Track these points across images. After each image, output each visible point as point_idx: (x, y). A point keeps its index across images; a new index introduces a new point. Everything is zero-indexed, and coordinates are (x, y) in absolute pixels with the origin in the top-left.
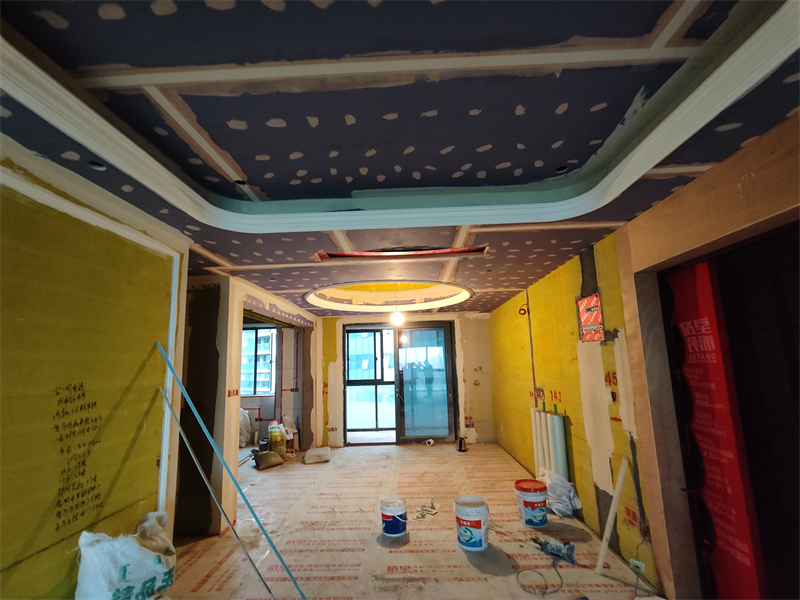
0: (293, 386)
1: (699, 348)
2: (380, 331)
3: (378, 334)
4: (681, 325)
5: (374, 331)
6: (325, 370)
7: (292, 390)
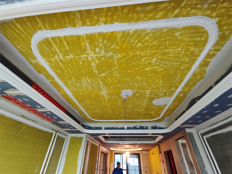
0: (102, 169)
2: (122, 154)
3: (122, 155)
5: (121, 154)
6: (110, 165)
7: (102, 170)
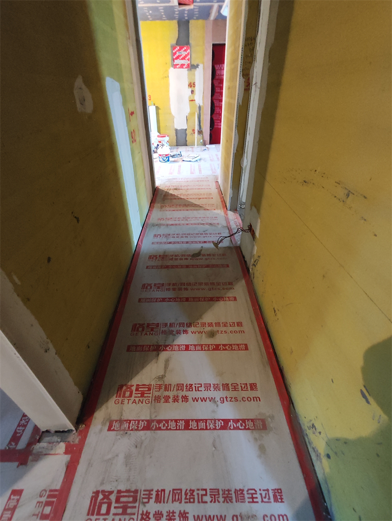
1: (220, 73)
4: (216, 66)
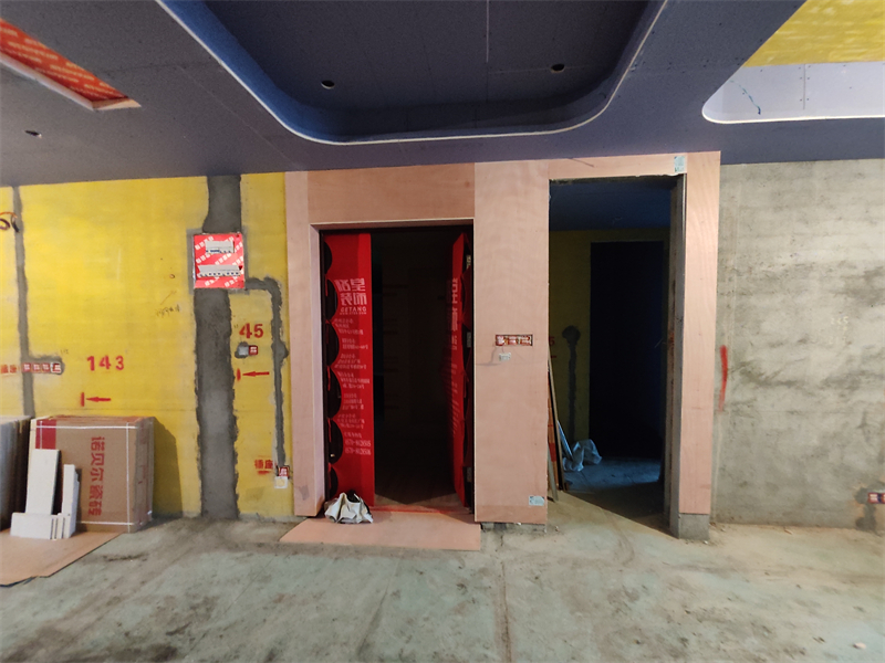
1: (352, 302)
4: (337, 282)
